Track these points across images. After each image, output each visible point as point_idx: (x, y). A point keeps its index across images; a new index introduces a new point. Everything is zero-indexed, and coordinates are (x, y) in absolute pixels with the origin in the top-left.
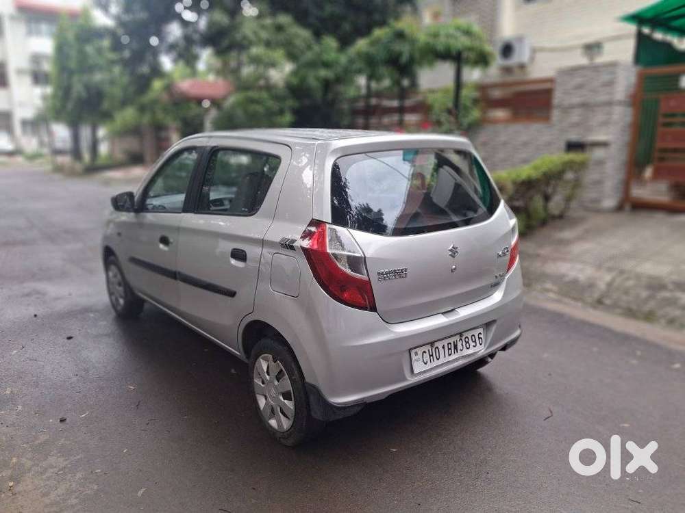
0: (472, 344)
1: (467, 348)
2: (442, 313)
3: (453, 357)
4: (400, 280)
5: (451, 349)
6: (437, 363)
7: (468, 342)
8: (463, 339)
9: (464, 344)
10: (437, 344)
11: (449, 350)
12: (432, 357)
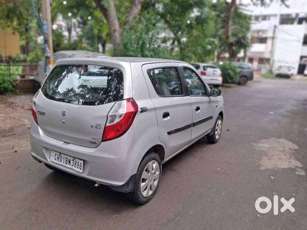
0: (77, 166)
1: (75, 167)
2: (64, 142)
3: (67, 165)
6: (59, 162)
8: (75, 161)
9: (74, 163)
10: (62, 155)
11: (66, 161)
12: (58, 159)
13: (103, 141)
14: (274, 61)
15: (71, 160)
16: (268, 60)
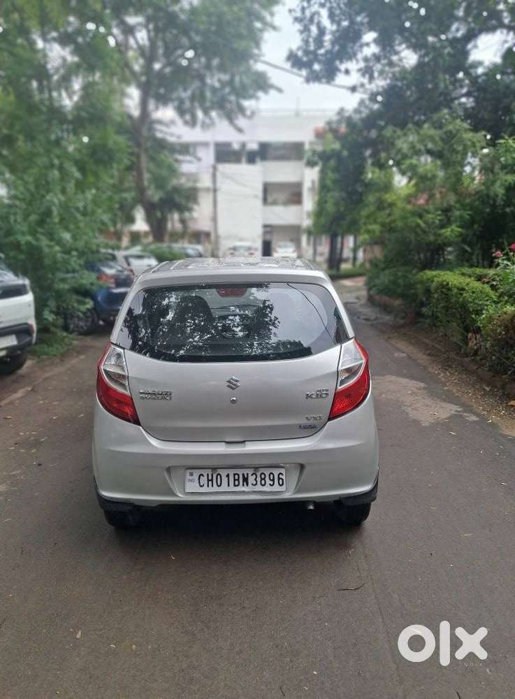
0: (268, 482)
1: (263, 485)
2: (225, 442)
3: (241, 488)
4: (163, 402)
5: (238, 480)
6: (215, 489)
7: (264, 479)
8: (258, 474)
9: (259, 479)
10: (219, 471)
11: (235, 480)
12: (210, 483)
13: (330, 419)
14: (217, 237)
15: (250, 475)
16: (208, 235)
